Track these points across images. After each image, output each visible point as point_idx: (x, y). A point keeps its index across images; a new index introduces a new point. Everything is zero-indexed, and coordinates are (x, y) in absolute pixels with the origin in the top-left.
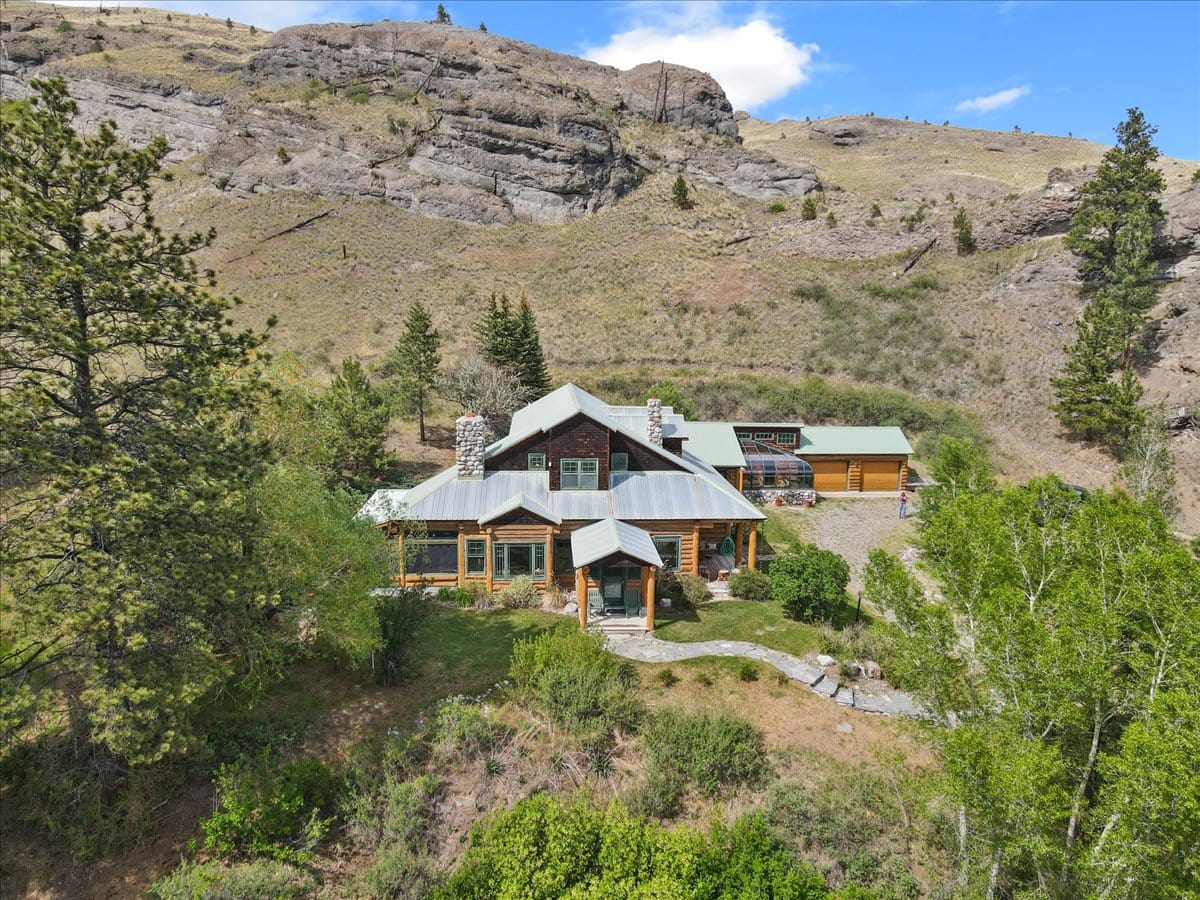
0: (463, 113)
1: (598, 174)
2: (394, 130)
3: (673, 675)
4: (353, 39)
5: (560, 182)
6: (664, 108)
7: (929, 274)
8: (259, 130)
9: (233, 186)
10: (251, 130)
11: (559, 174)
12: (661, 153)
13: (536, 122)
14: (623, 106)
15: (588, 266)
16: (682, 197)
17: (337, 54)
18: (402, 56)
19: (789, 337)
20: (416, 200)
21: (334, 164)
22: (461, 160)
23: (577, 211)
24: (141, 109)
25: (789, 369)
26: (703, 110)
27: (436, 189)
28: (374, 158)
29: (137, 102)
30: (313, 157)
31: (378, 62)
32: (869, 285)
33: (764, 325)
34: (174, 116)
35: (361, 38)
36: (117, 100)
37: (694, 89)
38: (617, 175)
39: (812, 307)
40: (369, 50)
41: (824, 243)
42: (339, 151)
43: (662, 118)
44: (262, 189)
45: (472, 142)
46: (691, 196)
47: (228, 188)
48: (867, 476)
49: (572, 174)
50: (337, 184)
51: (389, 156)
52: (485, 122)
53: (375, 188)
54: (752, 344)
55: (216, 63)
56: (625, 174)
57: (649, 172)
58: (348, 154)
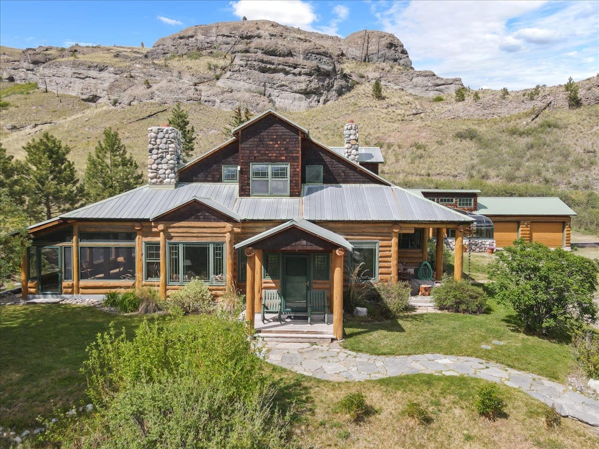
0: (247, 51)
1: (326, 82)
2: (210, 68)
3: (368, 402)
4: (195, 32)
5: (303, 86)
6: (367, 54)
7: (551, 119)
8: (138, 74)
9: (120, 103)
10: (132, 74)
11: (302, 83)
12: (365, 75)
13: (290, 54)
14: (343, 55)
15: (318, 128)
16: (378, 93)
17: (187, 41)
18: (220, 38)
19: (454, 159)
20: (218, 101)
21: (174, 86)
22: (245, 78)
23: (314, 104)
24: (88, 79)
25: (456, 176)
26: (391, 53)
27: (230, 94)
28: (197, 81)
29: (86, 75)
30: (164, 83)
31: (208, 43)
32: (507, 129)
33: (436, 153)
34: (103, 80)
35: (199, 31)
36: (76, 75)
37: (384, 42)
38: (338, 83)
39: (467, 143)
40: (203, 37)
41: (472, 110)
42: (177, 79)
43: (367, 59)
44: (135, 103)
45: (252, 67)
46: (384, 94)
47: (117, 104)
48: (535, 235)
49: (310, 81)
50: (175, 96)
51: (205, 80)
52: (260, 55)
53: (195, 96)
54: (428, 163)
55: (130, 57)
56: (343, 83)
57: (358, 83)
58: (183, 80)
